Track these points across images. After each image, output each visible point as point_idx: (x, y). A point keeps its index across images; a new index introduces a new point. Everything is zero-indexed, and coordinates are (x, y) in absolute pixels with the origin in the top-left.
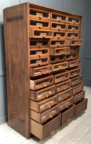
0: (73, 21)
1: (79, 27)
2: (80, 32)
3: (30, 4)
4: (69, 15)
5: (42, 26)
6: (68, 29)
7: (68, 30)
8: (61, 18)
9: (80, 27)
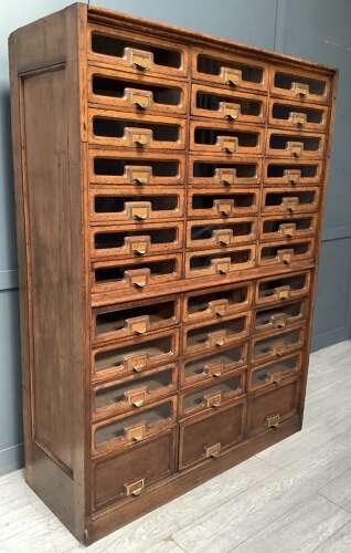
0: (296, 89)
1: (322, 111)
2: (327, 131)
3: (90, 11)
4: (275, 64)
5: (151, 100)
6: (274, 117)
7: (273, 121)
8: (237, 71)
9: (330, 112)
